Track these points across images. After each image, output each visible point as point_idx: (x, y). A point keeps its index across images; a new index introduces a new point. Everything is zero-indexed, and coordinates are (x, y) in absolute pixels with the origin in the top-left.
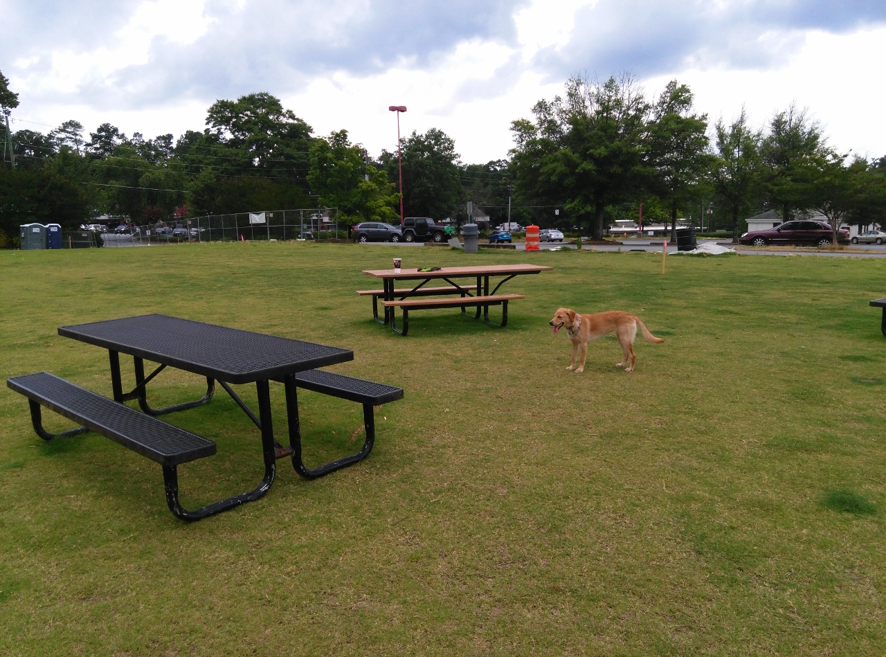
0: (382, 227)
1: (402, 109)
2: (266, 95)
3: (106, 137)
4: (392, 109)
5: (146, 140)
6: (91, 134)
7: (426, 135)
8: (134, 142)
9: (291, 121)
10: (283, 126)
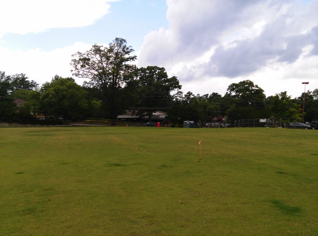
0: (301, 124)
1: (307, 83)
2: (248, 80)
3: (189, 95)
4: (303, 83)
5: (201, 96)
6: (185, 95)
7: (313, 91)
8: (197, 97)
9: (256, 88)
10: (253, 90)
